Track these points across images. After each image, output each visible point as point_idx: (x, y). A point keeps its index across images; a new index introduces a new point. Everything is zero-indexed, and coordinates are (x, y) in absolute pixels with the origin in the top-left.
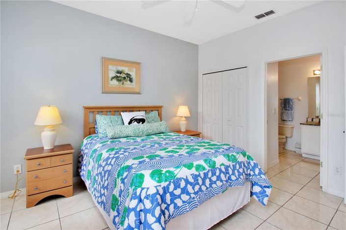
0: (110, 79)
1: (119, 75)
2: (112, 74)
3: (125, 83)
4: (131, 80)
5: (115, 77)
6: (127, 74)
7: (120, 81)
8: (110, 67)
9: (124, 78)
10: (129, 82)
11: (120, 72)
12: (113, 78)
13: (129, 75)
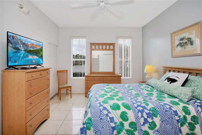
0: (176, 47)
1: (181, 42)
2: (177, 42)
3: (186, 47)
4: (192, 44)
5: (179, 44)
6: (188, 38)
7: (183, 46)
8: (176, 38)
9: (186, 43)
10: (190, 46)
11: (182, 39)
12: (178, 45)
13: (190, 38)
